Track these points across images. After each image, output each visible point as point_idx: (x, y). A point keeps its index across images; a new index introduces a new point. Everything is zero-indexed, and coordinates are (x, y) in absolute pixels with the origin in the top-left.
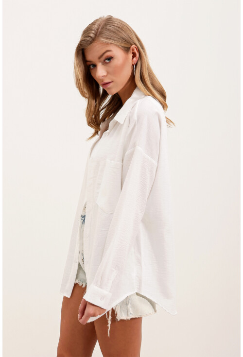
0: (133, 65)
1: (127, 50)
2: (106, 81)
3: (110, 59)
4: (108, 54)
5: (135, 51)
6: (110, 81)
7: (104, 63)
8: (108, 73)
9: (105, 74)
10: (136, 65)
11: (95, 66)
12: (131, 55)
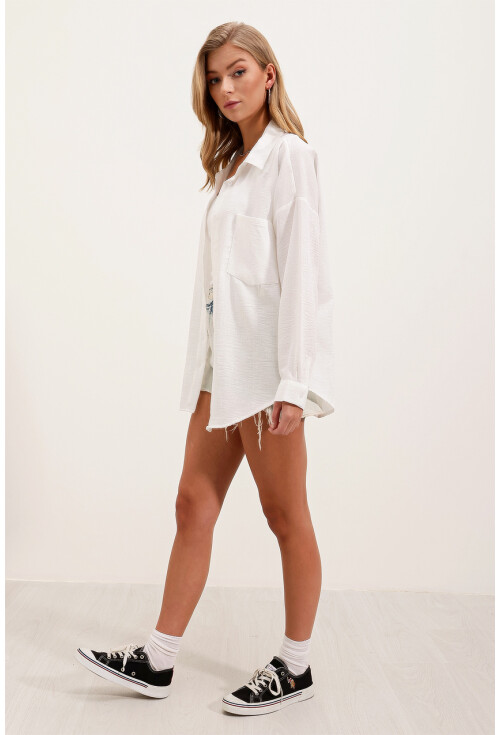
0: (267, 91)
1: (263, 66)
2: (233, 99)
3: (241, 72)
4: (241, 63)
5: (272, 71)
6: (237, 100)
7: (233, 76)
8: (236, 89)
9: (232, 90)
10: (272, 89)
11: (218, 80)
12: (266, 77)
